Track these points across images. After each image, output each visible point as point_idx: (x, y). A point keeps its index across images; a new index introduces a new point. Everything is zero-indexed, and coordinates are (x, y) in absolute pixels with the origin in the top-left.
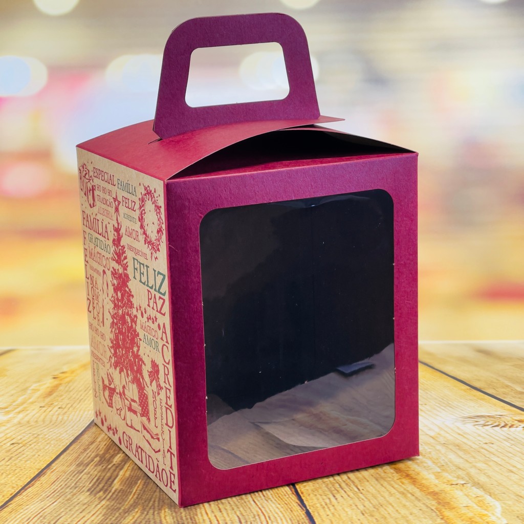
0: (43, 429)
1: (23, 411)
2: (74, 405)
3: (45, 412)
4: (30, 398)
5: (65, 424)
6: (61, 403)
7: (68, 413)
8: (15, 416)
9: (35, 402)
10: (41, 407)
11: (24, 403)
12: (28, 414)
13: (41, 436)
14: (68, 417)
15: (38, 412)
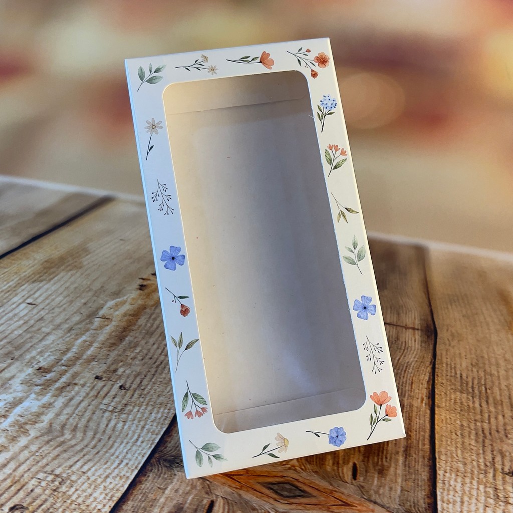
0: (76, 459)
1: (69, 385)
2: (145, 382)
3: (96, 396)
4: (90, 345)
5: (112, 451)
6: (128, 372)
7: (129, 408)
8: (52, 400)
9: (93, 359)
10: (97, 378)
11: (78, 359)
12: (71, 399)
13: (64, 488)
14: (125, 422)
15: (88, 394)
